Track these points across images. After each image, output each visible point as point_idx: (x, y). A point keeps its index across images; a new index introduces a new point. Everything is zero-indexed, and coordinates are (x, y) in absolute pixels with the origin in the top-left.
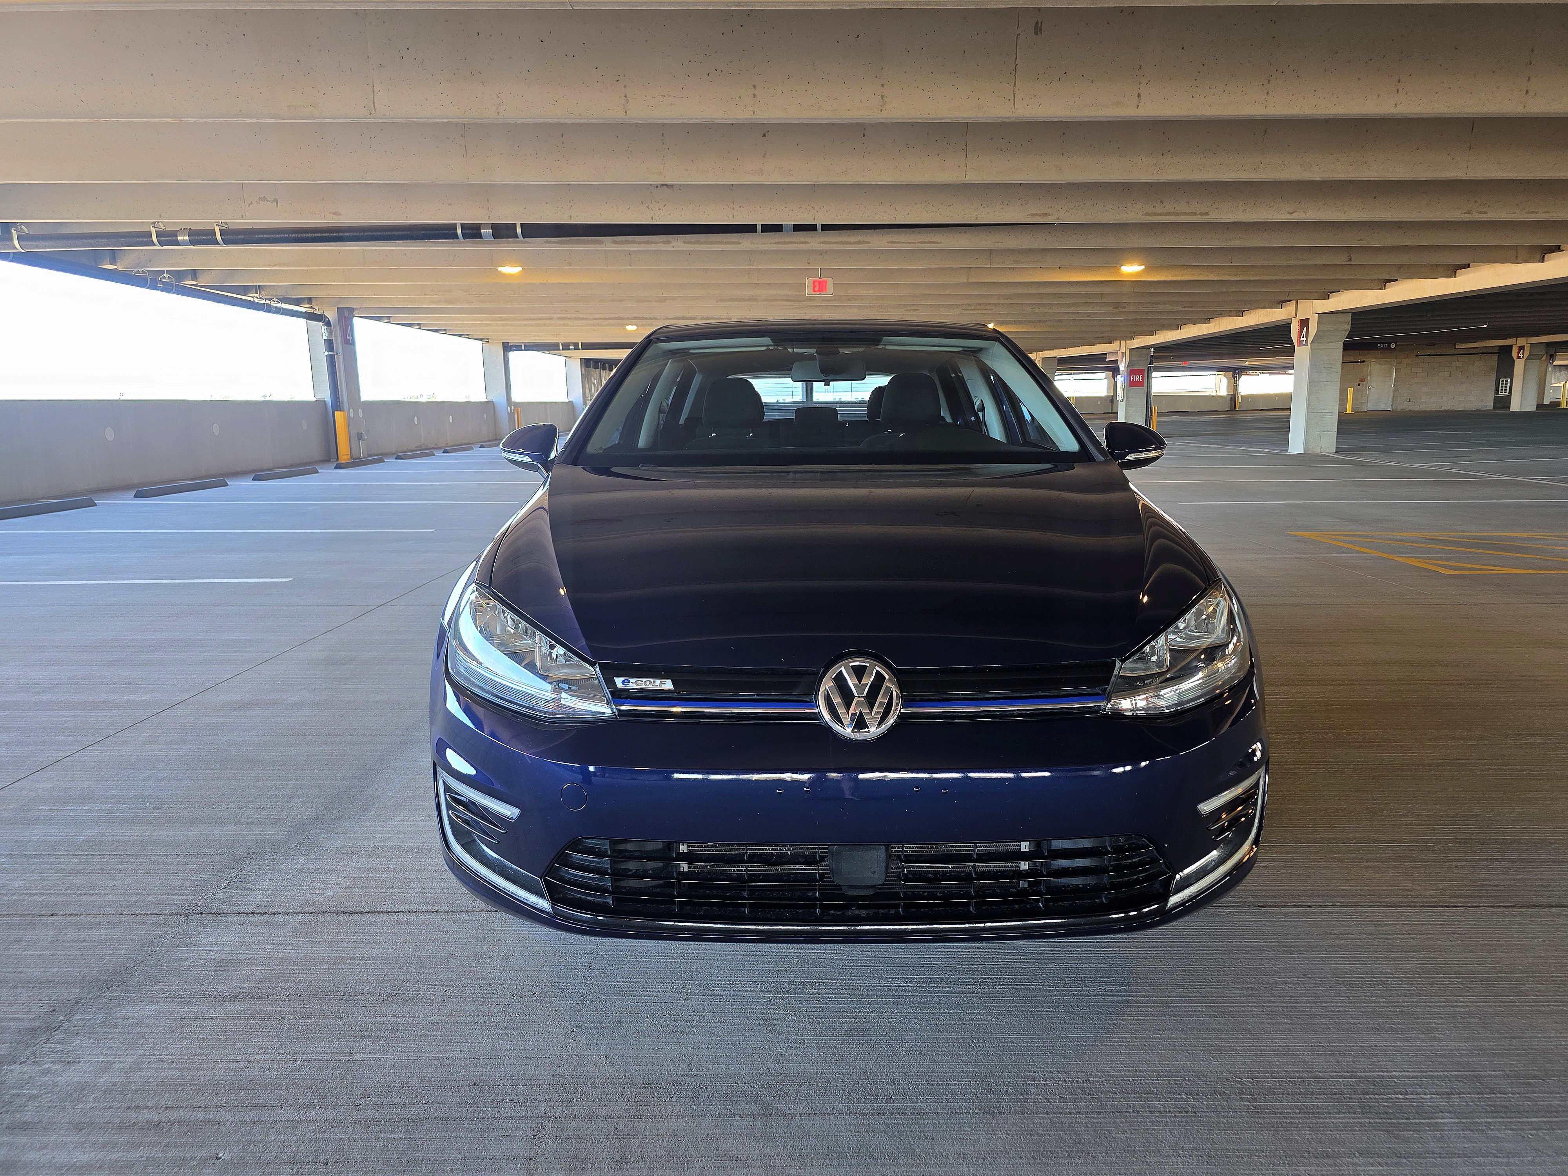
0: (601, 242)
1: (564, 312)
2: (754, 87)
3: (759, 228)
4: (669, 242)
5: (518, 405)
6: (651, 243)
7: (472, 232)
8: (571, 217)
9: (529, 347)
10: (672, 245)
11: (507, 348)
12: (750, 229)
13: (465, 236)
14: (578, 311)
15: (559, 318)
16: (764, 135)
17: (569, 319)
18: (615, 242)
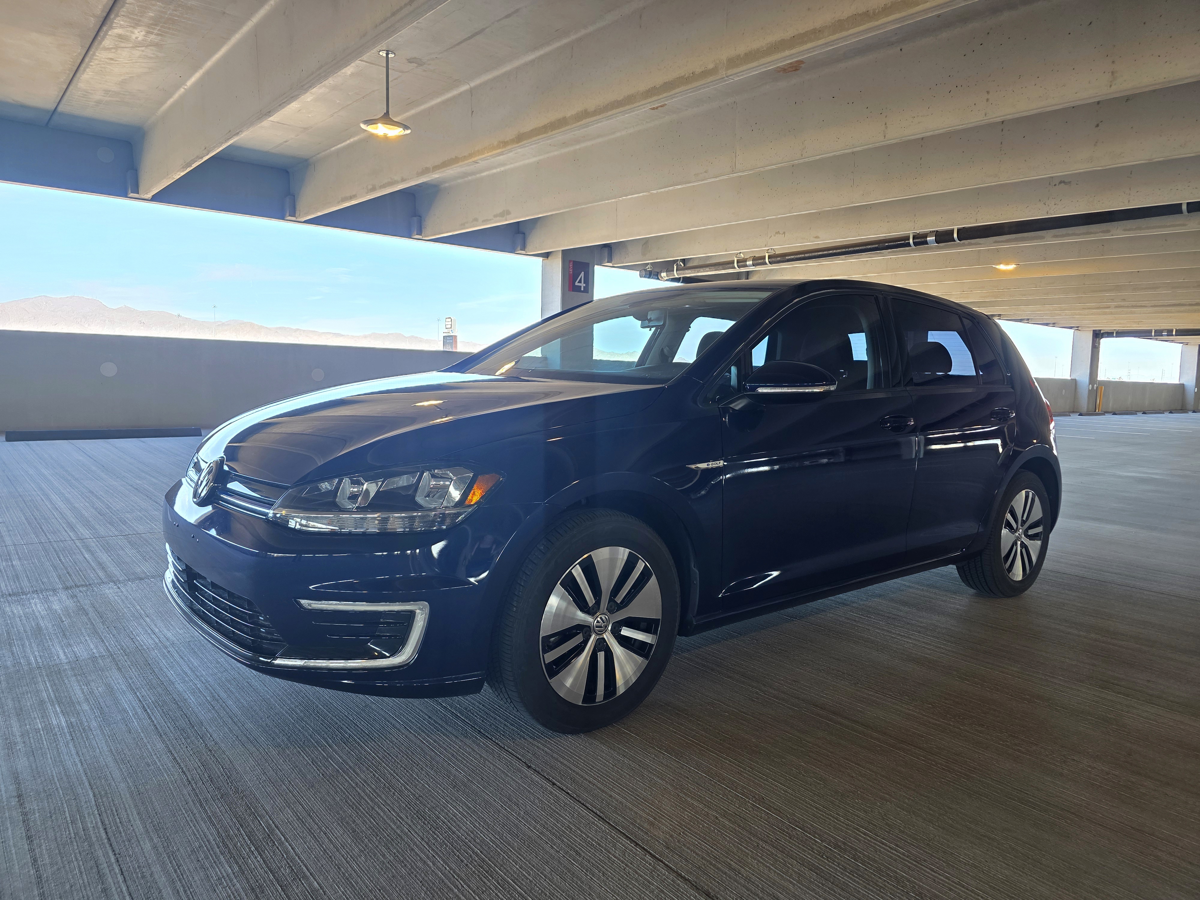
0: (1042, 238)
1: (1110, 301)
2: (988, 92)
3: (1184, 207)
4: (1108, 231)
5: (1107, 384)
6: (1091, 233)
7: (920, 240)
8: (977, 220)
9: (1121, 334)
10: (1111, 233)
11: (1098, 335)
12: (1173, 210)
13: (915, 244)
14: (1124, 300)
15: (1116, 307)
16: (1097, 126)
17: (1126, 307)
18: (1056, 236)
